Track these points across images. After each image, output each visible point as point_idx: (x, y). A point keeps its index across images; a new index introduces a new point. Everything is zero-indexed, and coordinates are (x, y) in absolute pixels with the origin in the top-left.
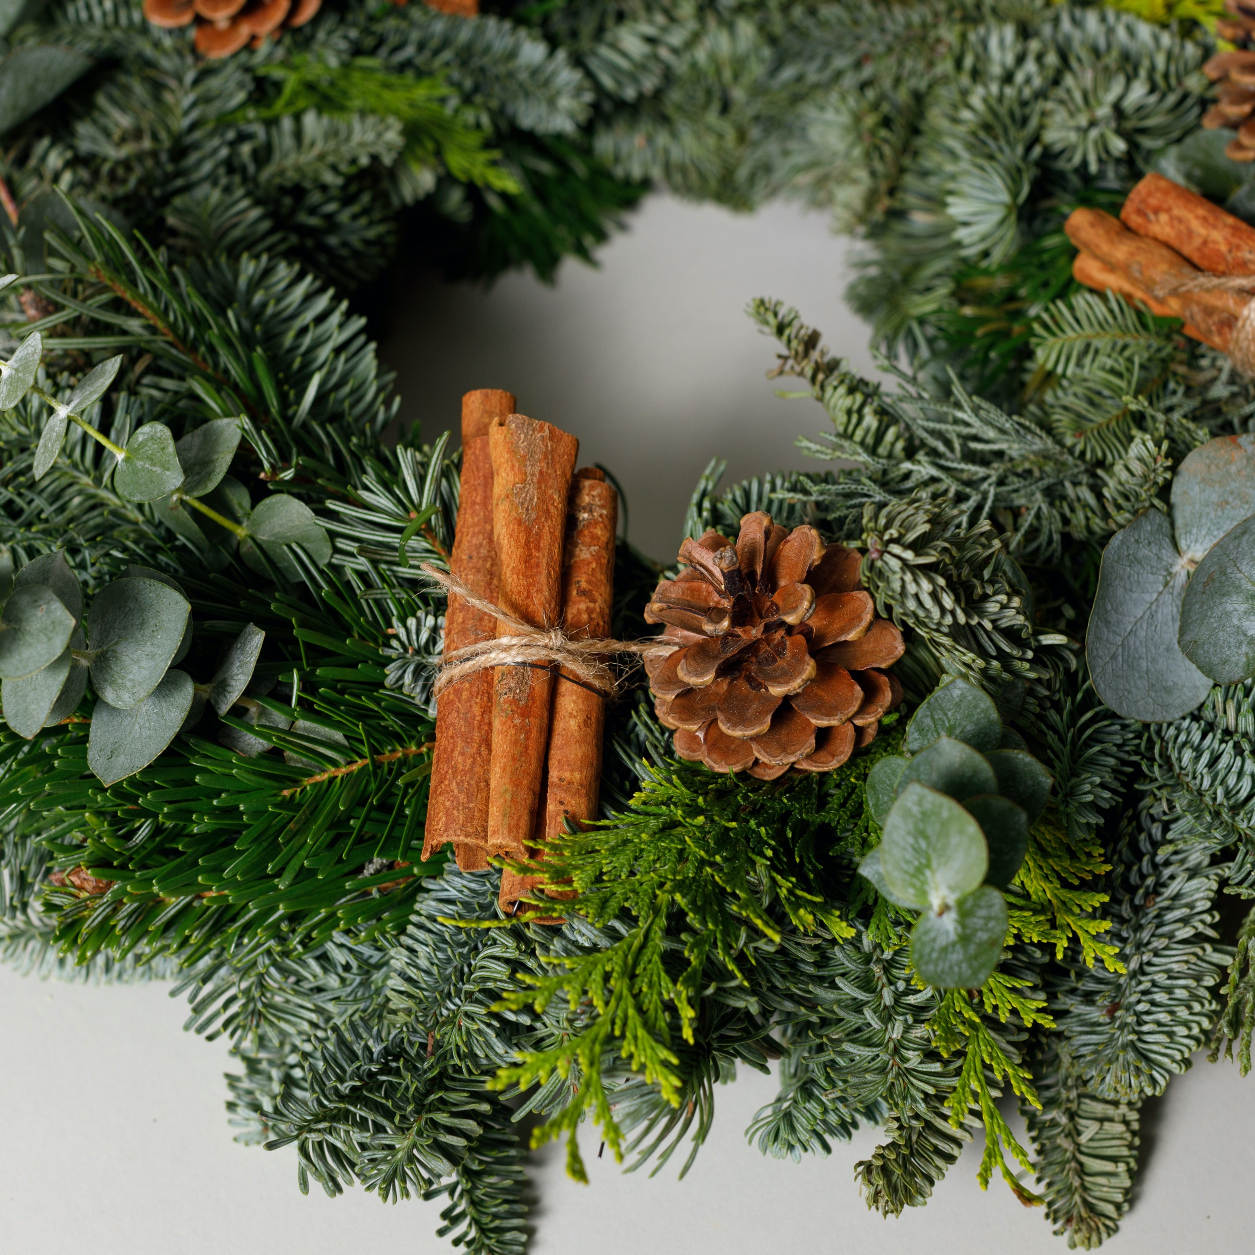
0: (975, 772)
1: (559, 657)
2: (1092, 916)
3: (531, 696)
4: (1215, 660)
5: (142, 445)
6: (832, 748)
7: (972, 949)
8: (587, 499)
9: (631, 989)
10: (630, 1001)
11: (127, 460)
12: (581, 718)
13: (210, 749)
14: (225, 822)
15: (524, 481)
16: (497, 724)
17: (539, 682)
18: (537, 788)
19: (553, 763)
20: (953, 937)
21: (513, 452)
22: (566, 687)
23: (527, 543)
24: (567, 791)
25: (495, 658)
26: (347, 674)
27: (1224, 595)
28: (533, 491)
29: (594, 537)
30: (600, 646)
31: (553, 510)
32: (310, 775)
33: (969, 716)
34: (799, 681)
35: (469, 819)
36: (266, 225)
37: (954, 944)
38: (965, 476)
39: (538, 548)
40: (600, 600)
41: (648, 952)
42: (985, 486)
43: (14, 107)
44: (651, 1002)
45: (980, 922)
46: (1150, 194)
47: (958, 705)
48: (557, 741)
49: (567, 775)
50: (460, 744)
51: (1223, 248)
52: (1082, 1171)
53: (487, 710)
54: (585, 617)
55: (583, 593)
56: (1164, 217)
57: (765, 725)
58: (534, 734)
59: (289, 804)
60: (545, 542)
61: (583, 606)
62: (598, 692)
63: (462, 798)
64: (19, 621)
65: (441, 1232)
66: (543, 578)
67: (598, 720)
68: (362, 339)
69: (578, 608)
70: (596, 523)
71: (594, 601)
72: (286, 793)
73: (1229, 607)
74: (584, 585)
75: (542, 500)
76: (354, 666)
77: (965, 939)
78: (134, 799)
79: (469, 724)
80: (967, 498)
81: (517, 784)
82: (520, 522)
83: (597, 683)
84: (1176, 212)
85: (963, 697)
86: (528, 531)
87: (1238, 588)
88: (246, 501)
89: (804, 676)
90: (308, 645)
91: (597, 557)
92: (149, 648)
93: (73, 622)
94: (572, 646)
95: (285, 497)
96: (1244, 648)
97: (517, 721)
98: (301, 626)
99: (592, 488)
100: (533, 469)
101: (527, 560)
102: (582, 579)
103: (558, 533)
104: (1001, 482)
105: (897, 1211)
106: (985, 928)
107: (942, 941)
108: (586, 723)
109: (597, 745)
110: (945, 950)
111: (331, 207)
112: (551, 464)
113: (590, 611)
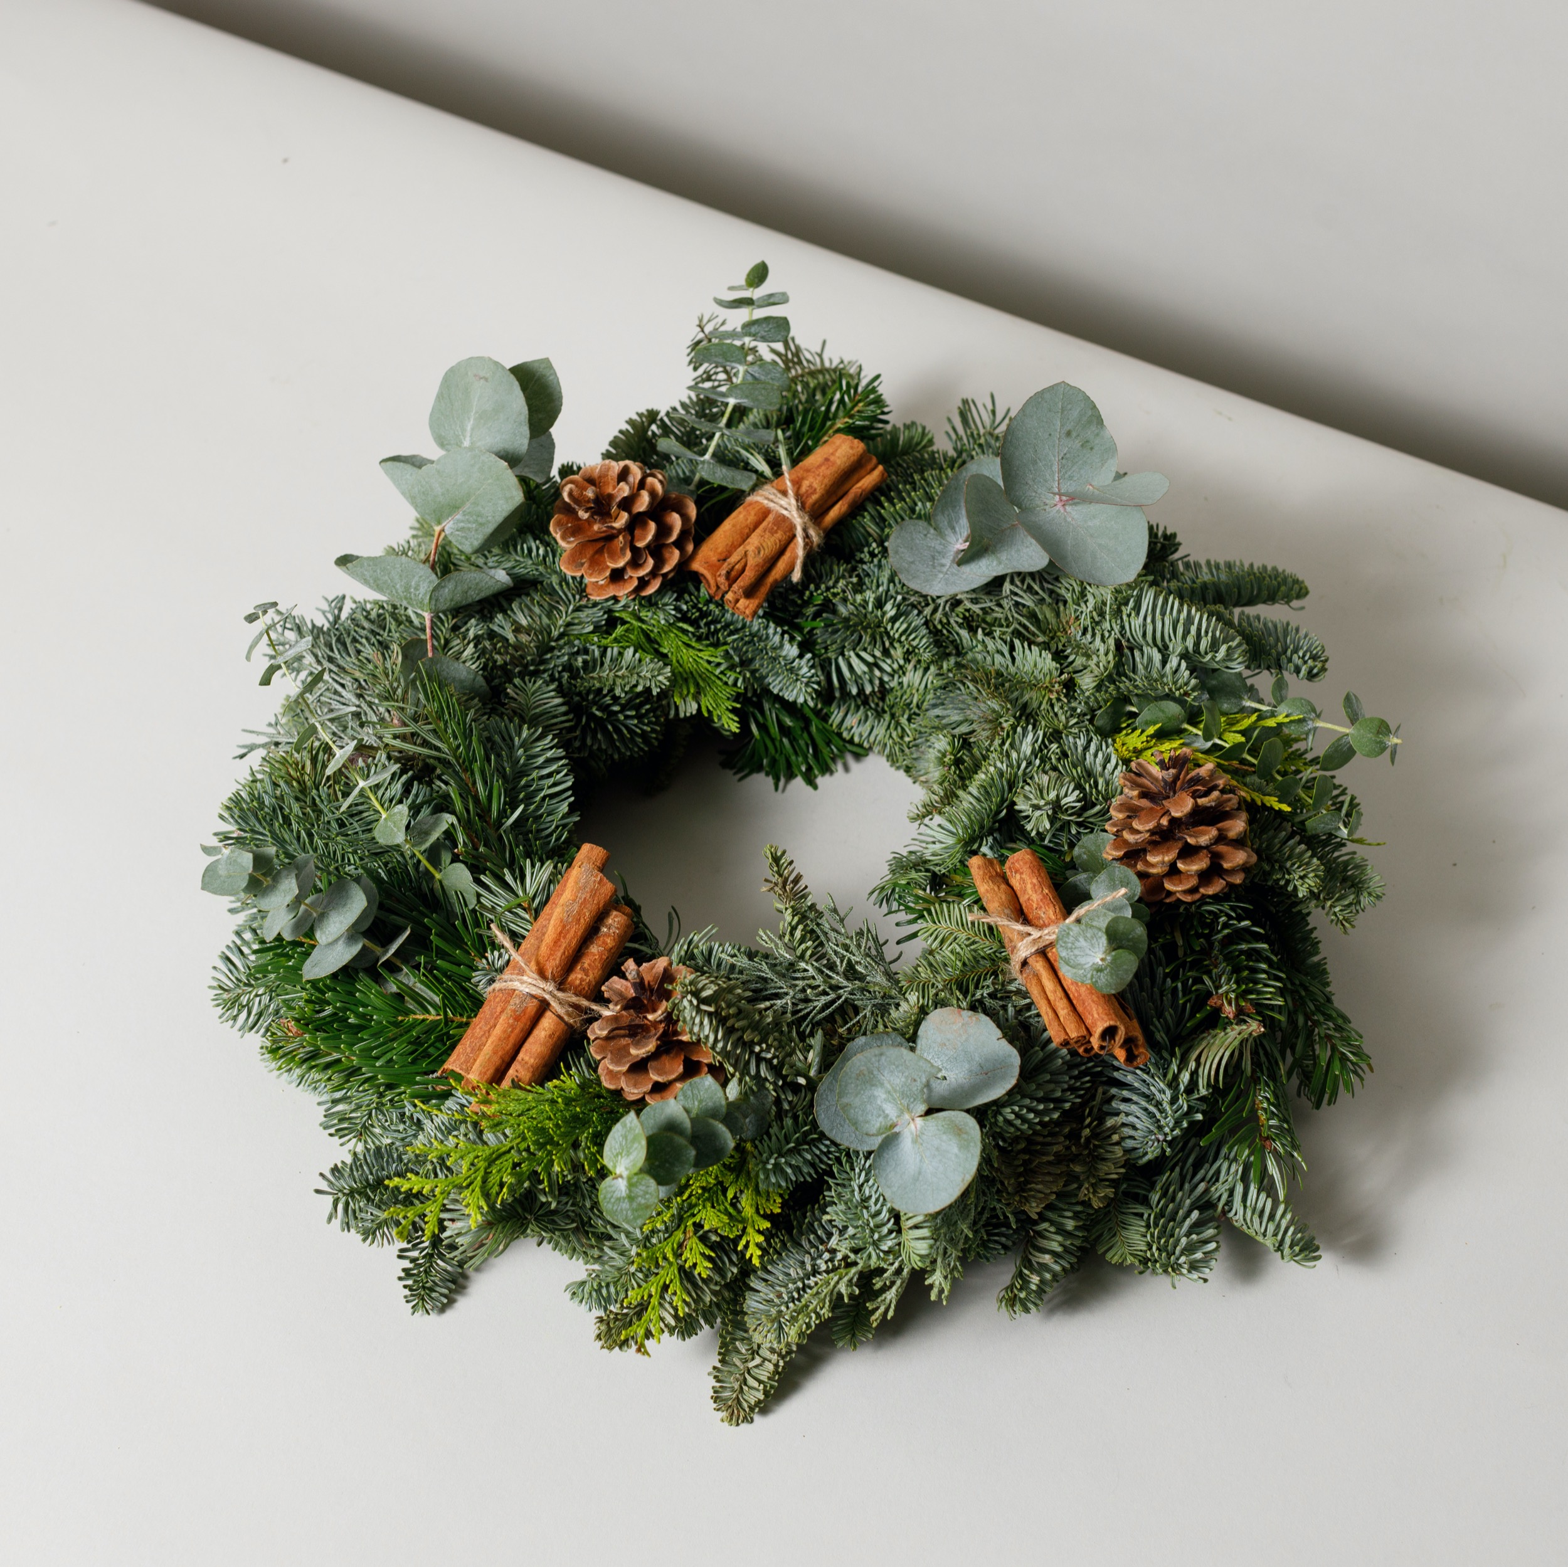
0: (682, 1123)
1: (547, 997)
2: (759, 1232)
3: (524, 1011)
4: (861, 1119)
5: (395, 814)
6: (664, 1094)
7: (635, 1205)
8: (610, 921)
9: (486, 1169)
10: (481, 1173)
11: (385, 819)
12: (548, 1033)
13: (368, 981)
14: (363, 1022)
15: (574, 900)
16: (501, 1020)
17: (532, 1006)
18: (507, 1059)
19: (523, 1050)
20: (624, 1194)
21: (576, 883)
22: (548, 1014)
23: (561, 933)
24: (523, 1066)
25: (516, 985)
26: (454, 968)
27: (873, 1085)
28: (576, 907)
29: (605, 943)
30: (575, 999)
31: (582, 920)
32: (415, 1014)
33: (711, 1098)
34: (643, 1051)
35: (466, 1061)
36: (563, 709)
37: (624, 1198)
38: (833, 982)
39: (564, 937)
40: (591, 976)
41: (508, 1156)
42: (841, 991)
43: (452, 600)
44: (494, 1179)
45: (641, 1193)
46: (1017, 860)
47: (707, 1090)
48: (531, 1039)
49: (527, 1058)
50: (483, 1023)
51: (1035, 906)
52: (745, 1382)
53: (502, 1012)
54: (578, 982)
55: (583, 969)
56: (1018, 876)
57: (625, 1068)
58: (517, 1031)
59: (397, 1024)
60: (569, 936)
61: (579, 976)
62: (566, 1023)
63: (469, 1050)
64: (277, 882)
65: (400, 1279)
66: (559, 954)
67: (559, 1037)
68: (570, 793)
69: (576, 976)
70: (609, 935)
71: (587, 975)
72: (400, 1018)
73: (876, 1093)
74: (586, 965)
75: (579, 913)
76: (459, 965)
77: (631, 1198)
78: (324, 993)
79: (492, 1015)
80: (828, 994)
81: (495, 1052)
82: (562, 921)
83: (566, 1018)
84: (1024, 876)
85: (710, 1086)
86: (564, 927)
87: (882, 1085)
88: (449, 860)
89: (647, 1049)
90: (437, 946)
91: (601, 954)
92: (342, 918)
93: (297, 892)
94: (560, 994)
95: (462, 866)
96: (881, 1119)
97: (511, 1021)
98: (436, 934)
99: (616, 916)
100: (582, 896)
101: (556, 942)
102: (586, 962)
103: (579, 933)
104: (851, 993)
105: (610, 1348)
106: (643, 1196)
107: (617, 1194)
108: (550, 1036)
109: (552, 1050)
110: (619, 1199)
111: (616, 708)
112: (593, 896)
113: (582, 980)
